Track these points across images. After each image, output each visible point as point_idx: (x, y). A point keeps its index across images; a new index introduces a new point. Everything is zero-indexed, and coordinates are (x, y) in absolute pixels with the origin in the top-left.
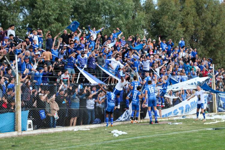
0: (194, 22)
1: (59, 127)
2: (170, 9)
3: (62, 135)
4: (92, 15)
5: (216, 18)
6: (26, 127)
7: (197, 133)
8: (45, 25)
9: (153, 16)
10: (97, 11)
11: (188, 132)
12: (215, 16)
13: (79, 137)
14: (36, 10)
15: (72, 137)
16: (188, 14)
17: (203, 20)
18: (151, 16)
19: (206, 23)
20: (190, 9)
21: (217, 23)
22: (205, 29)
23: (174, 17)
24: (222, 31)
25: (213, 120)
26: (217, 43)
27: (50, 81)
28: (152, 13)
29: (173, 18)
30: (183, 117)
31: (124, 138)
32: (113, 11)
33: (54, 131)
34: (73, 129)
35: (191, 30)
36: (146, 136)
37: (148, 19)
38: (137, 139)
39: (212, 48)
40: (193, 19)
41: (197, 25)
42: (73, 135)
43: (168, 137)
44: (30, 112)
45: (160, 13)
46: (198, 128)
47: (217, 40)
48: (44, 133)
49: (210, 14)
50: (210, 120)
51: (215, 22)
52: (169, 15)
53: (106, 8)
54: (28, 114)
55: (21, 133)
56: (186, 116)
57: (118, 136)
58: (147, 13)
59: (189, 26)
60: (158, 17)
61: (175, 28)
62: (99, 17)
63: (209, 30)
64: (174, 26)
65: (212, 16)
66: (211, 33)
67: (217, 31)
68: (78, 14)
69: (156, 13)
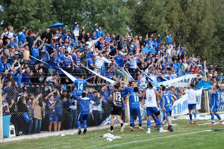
0: (179, 18)
1: (44, 132)
2: (154, 4)
3: (49, 141)
4: (72, 11)
5: (201, 13)
6: (8, 133)
7: (197, 136)
8: (23, 23)
9: (136, 11)
10: (78, 7)
11: (187, 134)
12: (200, 11)
13: (69, 143)
14: (12, 6)
15: (61, 143)
16: (172, 9)
17: (188, 16)
18: (135, 12)
19: (191, 18)
20: (175, 4)
21: (202, 19)
22: (191, 25)
23: (159, 13)
24: (208, 26)
25: (207, 120)
26: (203, 40)
27: (32, 82)
28: (136, 9)
29: (157, 14)
30: (174, 118)
31: (119, 143)
32: (95, 6)
33: (39, 137)
34: (60, 134)
35: (176, 26)
36: (143, 140)
37: (131, 14)
38: (134, 143)
39: (198, 44)
40: (177, 14)
41: (182, 20)
42: (61, 141)
43: (166, 140)
44: (13, 116)
45: (144, 9)
46: (196, 130)
47: (203, 36)
48: (28, 139)
49: (195, 9)
50: (205, 120)
51: (200, 18)
52: (153, 11)
53: (88, 4)
54: (10, 119)
55: (3, 140)
56: (178, 117)
57: (112, 141)
58: (130, 8)
59: (173, 22)
60: (141, 13)
61: (160, 24)
62: (80, 13)
63: (195, 26)
64: (158, 22)
65: (197, 11)
66: (197, 29)
67: (203, 27)
68: (57, 10)
69: (140, 8)
